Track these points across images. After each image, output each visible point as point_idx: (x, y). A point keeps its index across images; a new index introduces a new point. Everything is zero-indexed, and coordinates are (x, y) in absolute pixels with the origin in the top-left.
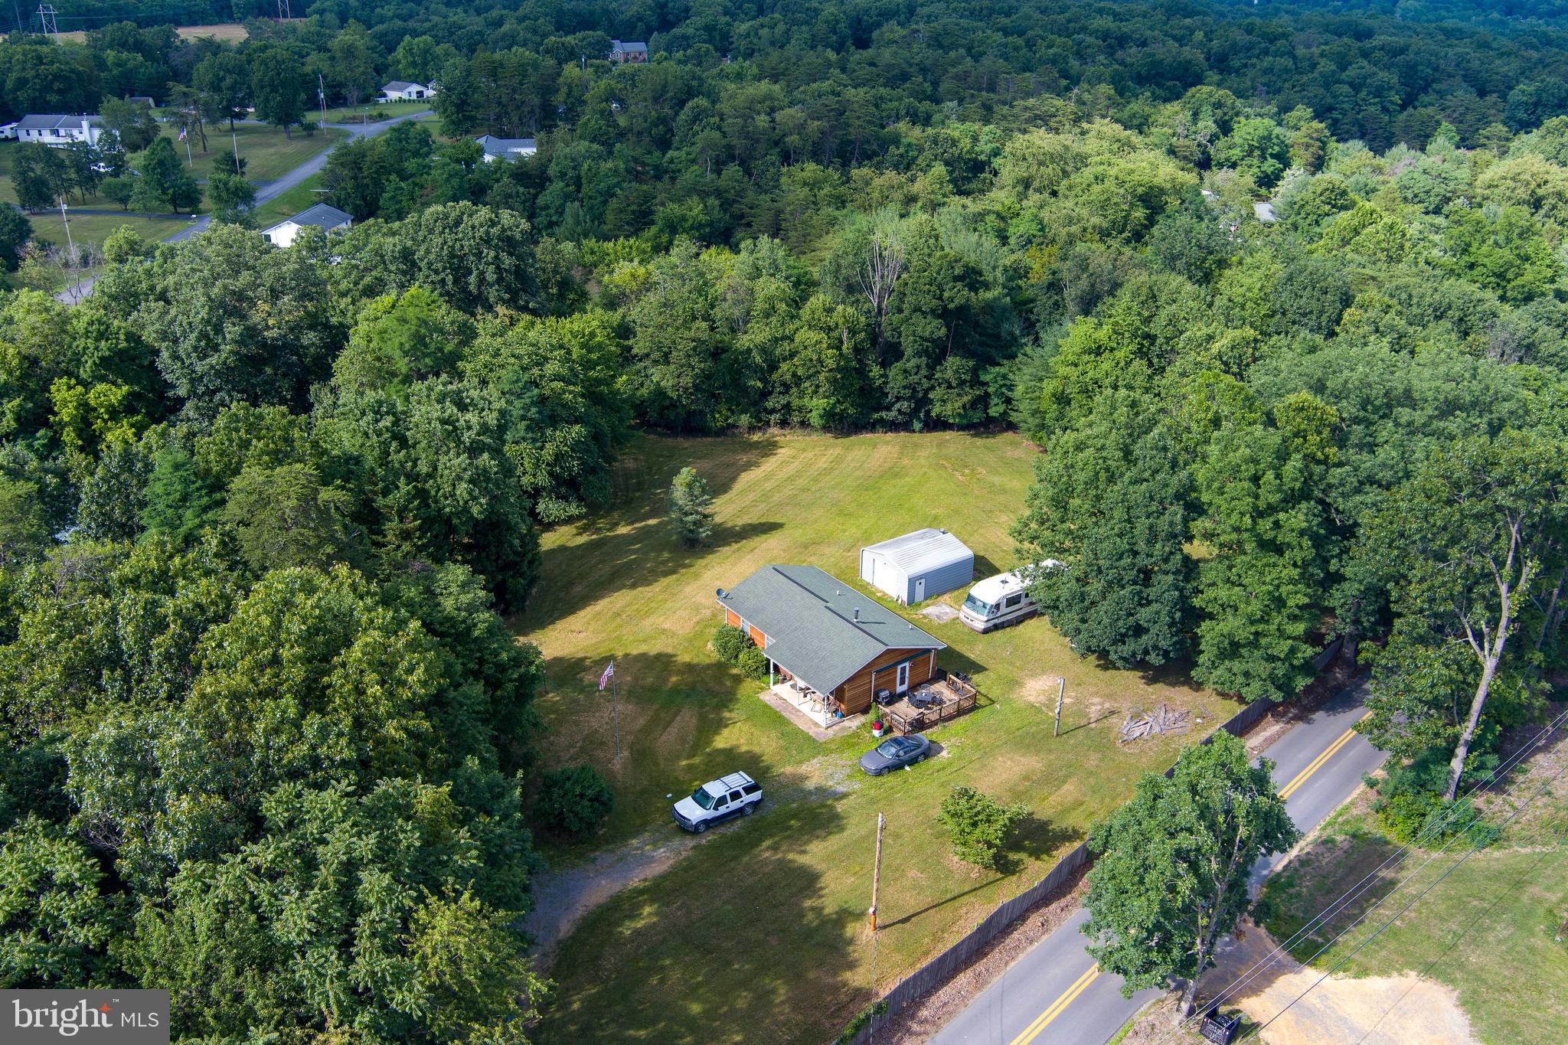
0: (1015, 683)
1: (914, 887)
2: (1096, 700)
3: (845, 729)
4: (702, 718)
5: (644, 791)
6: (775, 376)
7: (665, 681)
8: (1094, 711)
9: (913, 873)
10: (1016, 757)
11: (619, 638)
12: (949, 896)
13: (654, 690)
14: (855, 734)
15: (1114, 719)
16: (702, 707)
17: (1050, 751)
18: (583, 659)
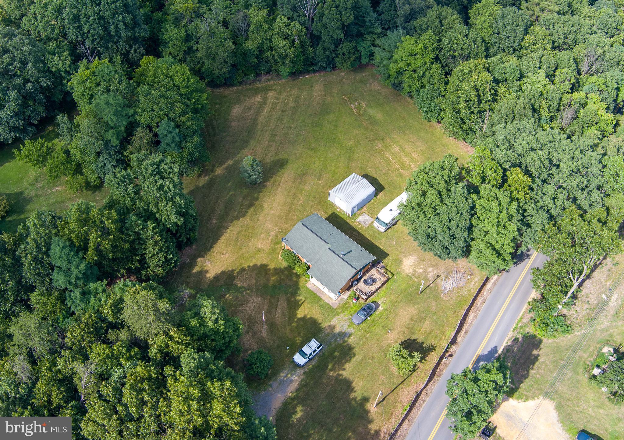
0: (399, 262)
1: (383, 384)
2: (431, 269)
3: (342, 299)
4: (288, 301)
5: (278, 347)
6: (263, 56)
7: (268, 280)
8: (431, 276)
9: (381, 377)
10: (407, 309)
11: (242, 257)
12: (395, 386)
13: (265, 286)
14: (347, 303)
15: (438, 281)
16: (286, 294)
17: (418, 303)
18: (233, 271)
